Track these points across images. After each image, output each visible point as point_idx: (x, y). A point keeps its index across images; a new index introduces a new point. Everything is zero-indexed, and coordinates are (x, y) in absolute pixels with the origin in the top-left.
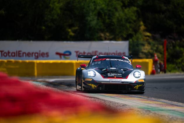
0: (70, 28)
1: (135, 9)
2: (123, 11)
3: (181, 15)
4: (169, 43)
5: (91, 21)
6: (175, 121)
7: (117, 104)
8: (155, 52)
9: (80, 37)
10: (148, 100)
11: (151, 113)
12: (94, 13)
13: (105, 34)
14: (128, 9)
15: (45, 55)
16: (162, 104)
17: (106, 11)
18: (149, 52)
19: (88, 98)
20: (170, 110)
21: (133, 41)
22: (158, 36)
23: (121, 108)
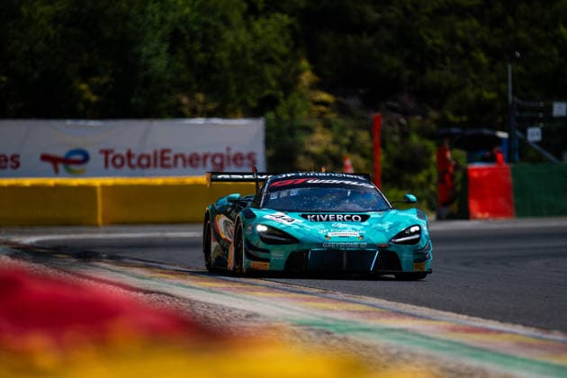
0: (85, 80)
1: (286, 19)
2: (249, 28)
3: (425, 37)
4: (390, 124)
5: (149, 57)
6: (407, 362)
7: (230, 311)
8: (345, 153)
9: (115, 107)
10: (324, 298)
11: (333, 338)
12: (160, 33)
13: (191, 97)
14: (262, 20)
15: (10, 163)
16: (369, 312)
17: (195, 28)
18: (327, 152)
19: (140, 294)
20: (392, 330)
21: (278, 118)
22: (353, 102)
23: (243, 324)
